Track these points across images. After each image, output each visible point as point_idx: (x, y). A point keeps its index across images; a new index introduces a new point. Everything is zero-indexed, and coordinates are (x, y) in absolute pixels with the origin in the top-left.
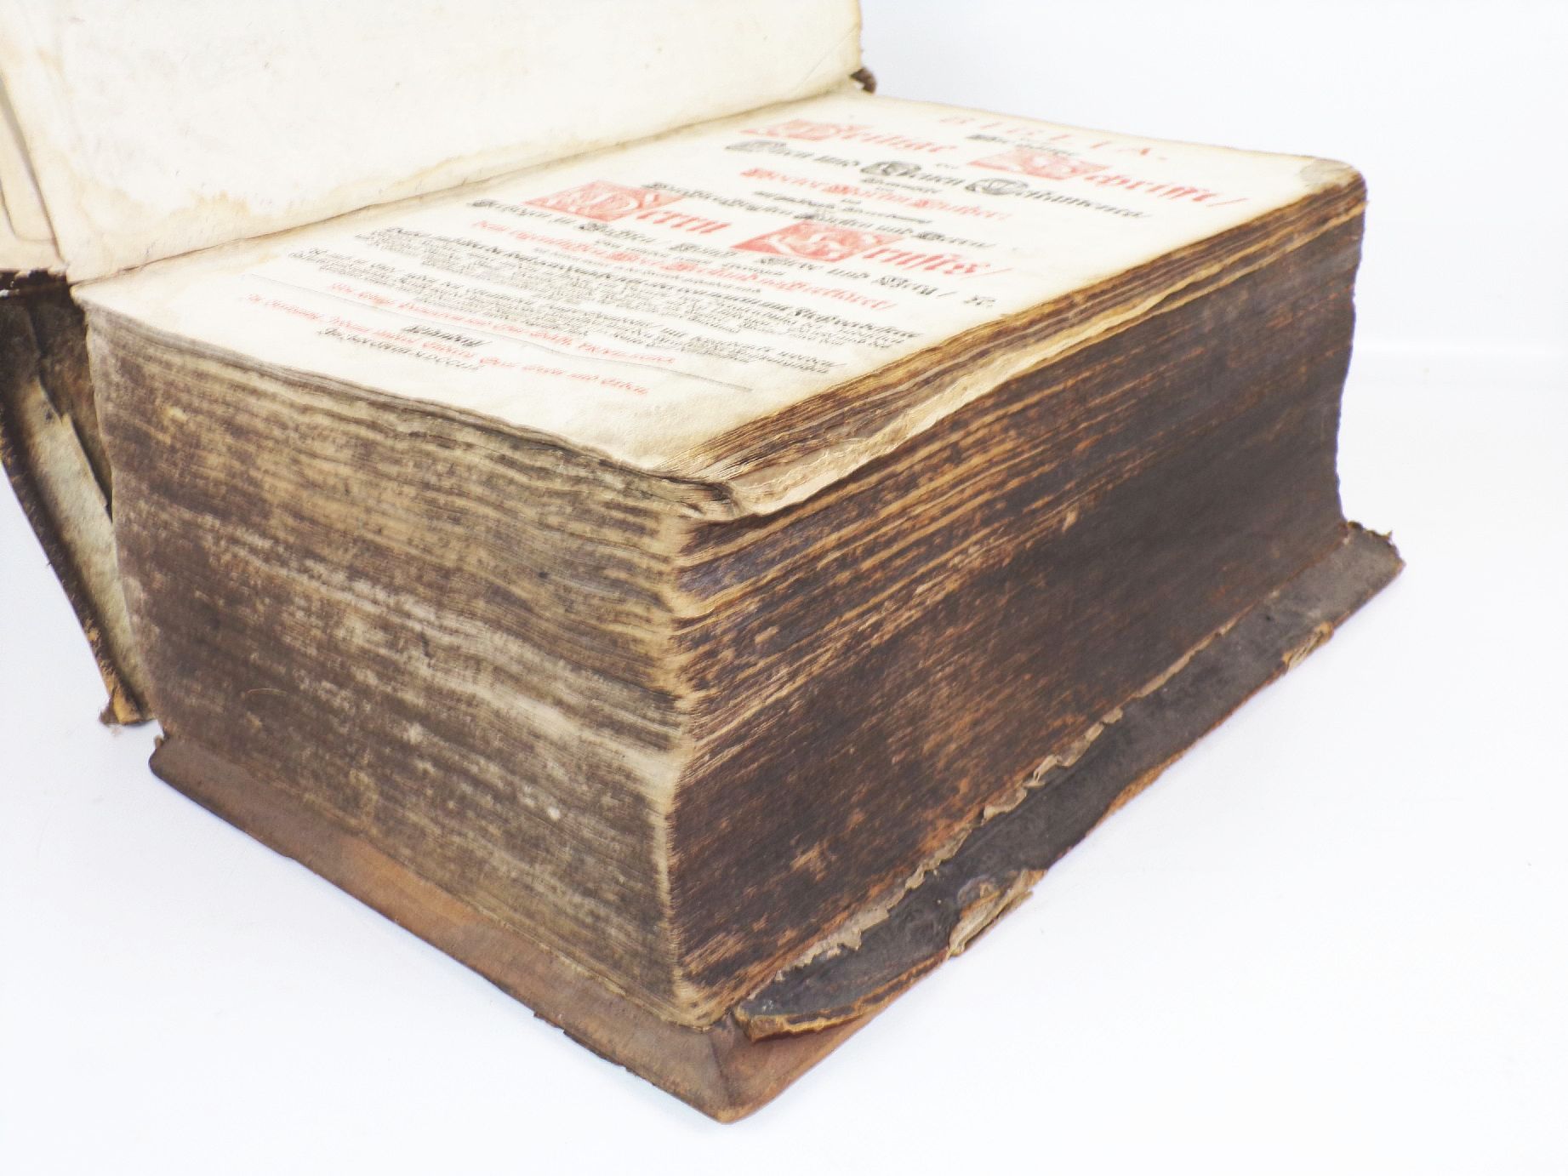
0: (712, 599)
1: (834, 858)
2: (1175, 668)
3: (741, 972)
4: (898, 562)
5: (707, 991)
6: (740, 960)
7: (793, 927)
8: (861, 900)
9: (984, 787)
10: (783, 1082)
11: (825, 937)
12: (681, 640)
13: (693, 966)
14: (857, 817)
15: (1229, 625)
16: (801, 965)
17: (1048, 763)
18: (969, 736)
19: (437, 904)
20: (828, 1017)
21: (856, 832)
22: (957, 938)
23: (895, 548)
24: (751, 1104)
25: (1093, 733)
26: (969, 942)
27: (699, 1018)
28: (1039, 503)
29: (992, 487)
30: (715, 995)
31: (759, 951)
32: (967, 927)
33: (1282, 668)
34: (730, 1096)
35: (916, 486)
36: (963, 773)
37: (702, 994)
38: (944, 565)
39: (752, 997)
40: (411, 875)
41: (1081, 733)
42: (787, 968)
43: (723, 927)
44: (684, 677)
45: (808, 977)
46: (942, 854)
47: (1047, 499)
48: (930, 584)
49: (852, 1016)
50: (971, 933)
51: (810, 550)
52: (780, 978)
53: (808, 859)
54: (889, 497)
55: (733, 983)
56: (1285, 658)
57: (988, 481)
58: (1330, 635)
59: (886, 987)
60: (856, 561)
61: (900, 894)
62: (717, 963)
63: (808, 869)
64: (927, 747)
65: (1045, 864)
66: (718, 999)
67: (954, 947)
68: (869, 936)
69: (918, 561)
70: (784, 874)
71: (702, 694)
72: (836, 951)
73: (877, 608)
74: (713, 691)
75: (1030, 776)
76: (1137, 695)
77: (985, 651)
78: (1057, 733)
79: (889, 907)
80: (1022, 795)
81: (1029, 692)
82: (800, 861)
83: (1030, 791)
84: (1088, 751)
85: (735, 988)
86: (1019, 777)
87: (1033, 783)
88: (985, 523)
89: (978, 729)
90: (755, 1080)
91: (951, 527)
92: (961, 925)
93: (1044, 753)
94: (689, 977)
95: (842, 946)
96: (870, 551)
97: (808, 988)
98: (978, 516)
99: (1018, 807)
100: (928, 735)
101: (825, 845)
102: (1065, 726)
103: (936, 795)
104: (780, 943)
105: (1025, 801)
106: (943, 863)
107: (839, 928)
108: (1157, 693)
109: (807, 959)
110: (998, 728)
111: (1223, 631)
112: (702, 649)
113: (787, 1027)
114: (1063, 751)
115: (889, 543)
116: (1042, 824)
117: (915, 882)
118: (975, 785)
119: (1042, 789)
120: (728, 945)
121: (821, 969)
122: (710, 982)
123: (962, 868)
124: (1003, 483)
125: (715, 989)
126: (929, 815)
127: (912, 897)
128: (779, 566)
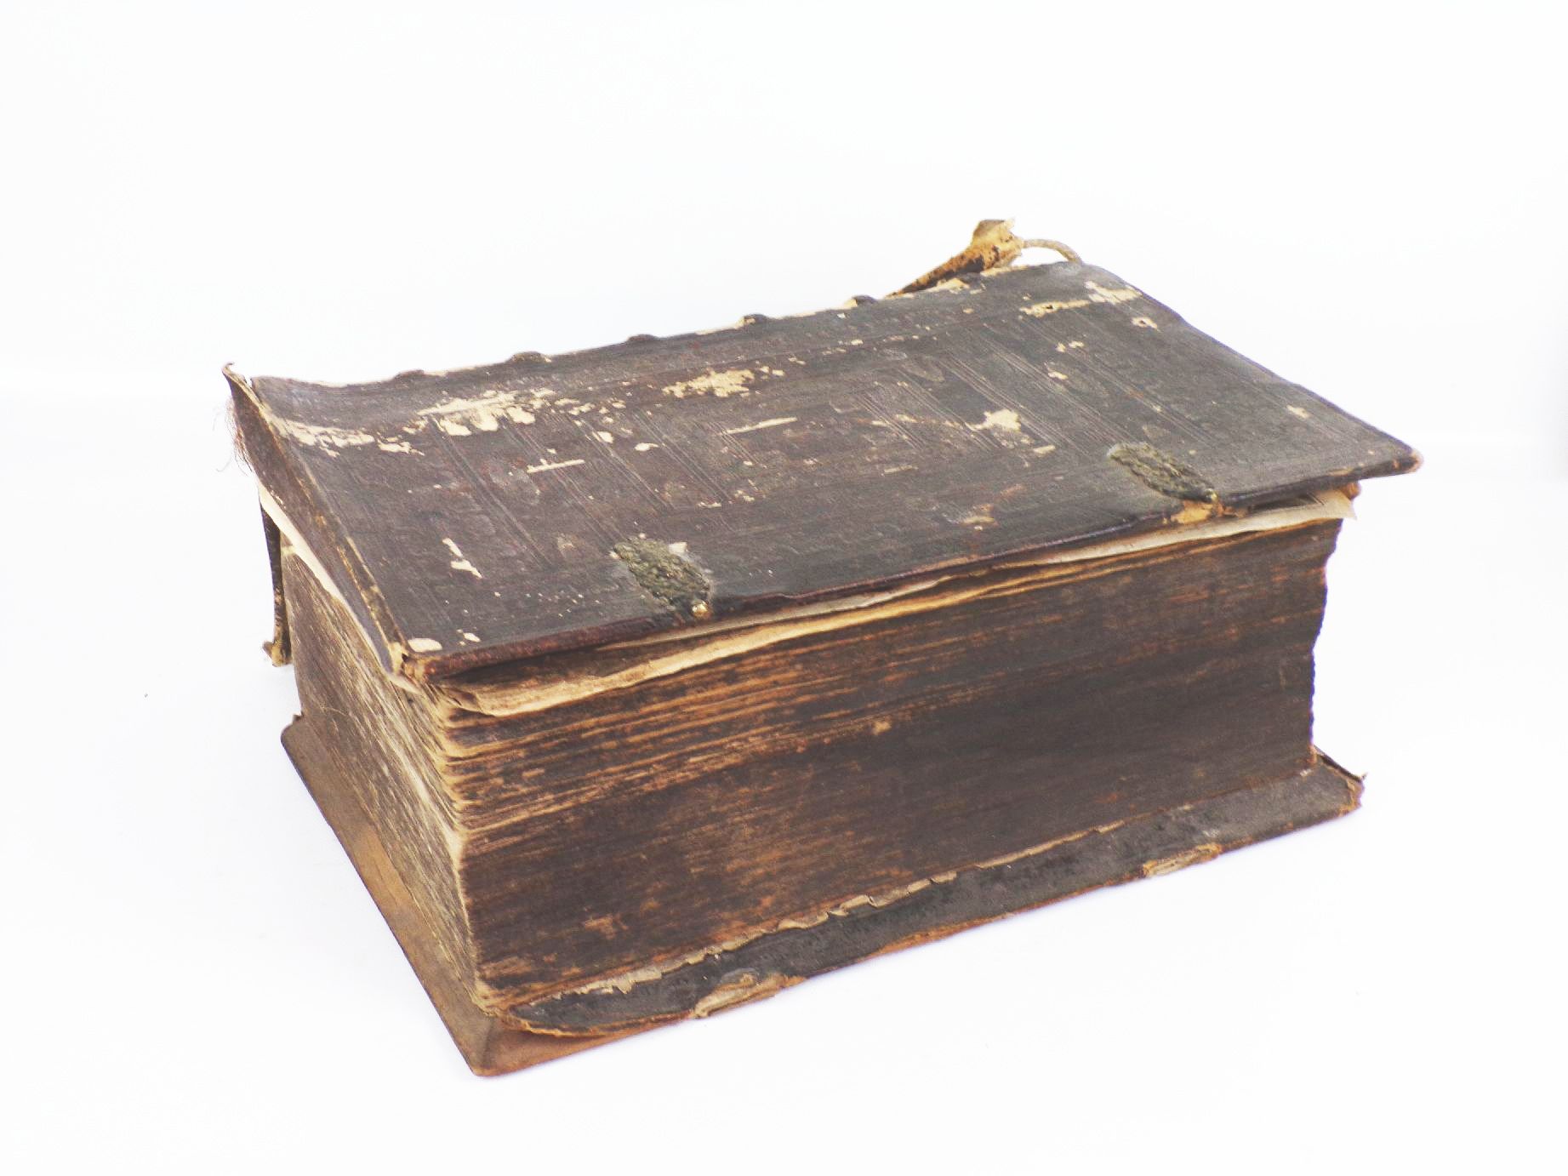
0: (474, 748)
1: (625, 927)
2: (1031, 851)
3: (527, 985)
4: (671, 740)
5: (497, 991)
6: (527, 978)
7: (578, 966)
8: (644, 961)
9: (787, 906)
10: (525, 1064)
11: (606, 979)
12: (454, 768)
13: (488, 973)
14: (652, 904)
15: (1113, 826)
16: (579, 993)
17: (861, 899)
18: (776, 867)
19: (394, 887)
20: (563, 1030)
21: (649, 914)
22: (702, 1006)
23: (666, 731)
24: (494, 1070)
25: (916, 887)
26: (712, 1012)
27: (487, 1007)
28: (835, 714)
29: (778, 699)
30: (502, 995)
31: (545, 975)
32: (714, 1000)
33: (1138, 874)
34: (484, 1061)
35: (684, 695)
36: (768, 892)
37: (492, 991)
38: (721, 747)
39: (533, 1004)
40: (388, 862)
41: (904, 883)
42: (568, 992)
43: (519, 953)
44: (458, 790)
45: (580, 1002)
46: (729, 945)
47: (843, 712)
48: (705, 757)
49: (586, 1034)
50: (717, 1004)
51: (567, 727)
52: (558, 996)
53: (602, 923)
54: (655, 699)
55: (517, 991)
56: (1147, 866)
57: (776, 695)
58: (1214, 856)
59: (624, 1023)
60: (624, 735)
61: (679, 964)
62: (508, 976)
63: (600, 930)
64: (729, 867)
65: (809, 973)
66: (503, 998)
67: (698, 1011)
68: (639, 988)
69: (692, 741)
70: (576, 929)
71: (469, 802)
72: (610, 991)
73: (646, 767)
74: (478, 802)
75: (837, 907)
76: (982, 866)
77: (791, 809)
78: (876, 880)
79: (664, 971)
80: (823, 918)
81: (851, 844)
82: (593, 923)
83: (832, 917)
84: (904, 899)
85: (517, 995)
86: (829, 905)
87: (839, 913)
88: (767, 722)
89: (788, 863)
90: (506, 1057)
91: (732, 721)
92: (710, 997)
93: (857, 893)
94: (483, 978)
95: (615, 988)
96: (638, 730)
97: (575, 1009)
98: (762, 717)
99: (814, 927)
100: (731, 858)
101: (618, 916)
102: (888, 876)
103: (736, 902)
104: (565, 974)
105: (824, 924)
106: (725, 952)
107: (620, 975)
108: (1000, 868)
109: (585, 990)
110: (812, 866)
111: (1103, 829)
112: (472, 775)
113: (529, 1028)
114: (879, 893)
115: (661, 726)
116: (824, 944)
117: (693, 959)
118: (779, 903)
119: (842, 918)
120: (521, 966)
121: (592, 1000)
122: (500, 987)
123: (740, 958)
124: (793, 697)
125: (503, 991)
126: (726, 915)
127: (688, 969)
128: (537, 734)
